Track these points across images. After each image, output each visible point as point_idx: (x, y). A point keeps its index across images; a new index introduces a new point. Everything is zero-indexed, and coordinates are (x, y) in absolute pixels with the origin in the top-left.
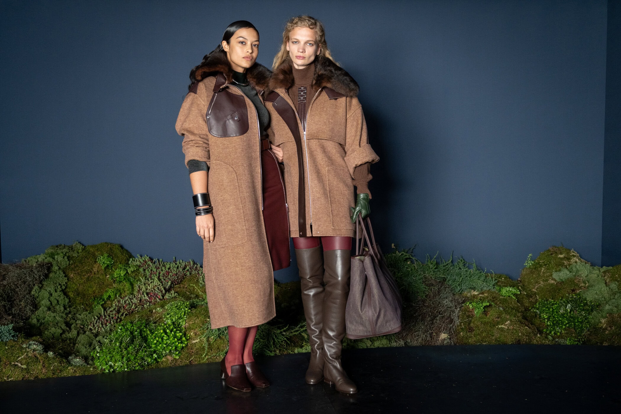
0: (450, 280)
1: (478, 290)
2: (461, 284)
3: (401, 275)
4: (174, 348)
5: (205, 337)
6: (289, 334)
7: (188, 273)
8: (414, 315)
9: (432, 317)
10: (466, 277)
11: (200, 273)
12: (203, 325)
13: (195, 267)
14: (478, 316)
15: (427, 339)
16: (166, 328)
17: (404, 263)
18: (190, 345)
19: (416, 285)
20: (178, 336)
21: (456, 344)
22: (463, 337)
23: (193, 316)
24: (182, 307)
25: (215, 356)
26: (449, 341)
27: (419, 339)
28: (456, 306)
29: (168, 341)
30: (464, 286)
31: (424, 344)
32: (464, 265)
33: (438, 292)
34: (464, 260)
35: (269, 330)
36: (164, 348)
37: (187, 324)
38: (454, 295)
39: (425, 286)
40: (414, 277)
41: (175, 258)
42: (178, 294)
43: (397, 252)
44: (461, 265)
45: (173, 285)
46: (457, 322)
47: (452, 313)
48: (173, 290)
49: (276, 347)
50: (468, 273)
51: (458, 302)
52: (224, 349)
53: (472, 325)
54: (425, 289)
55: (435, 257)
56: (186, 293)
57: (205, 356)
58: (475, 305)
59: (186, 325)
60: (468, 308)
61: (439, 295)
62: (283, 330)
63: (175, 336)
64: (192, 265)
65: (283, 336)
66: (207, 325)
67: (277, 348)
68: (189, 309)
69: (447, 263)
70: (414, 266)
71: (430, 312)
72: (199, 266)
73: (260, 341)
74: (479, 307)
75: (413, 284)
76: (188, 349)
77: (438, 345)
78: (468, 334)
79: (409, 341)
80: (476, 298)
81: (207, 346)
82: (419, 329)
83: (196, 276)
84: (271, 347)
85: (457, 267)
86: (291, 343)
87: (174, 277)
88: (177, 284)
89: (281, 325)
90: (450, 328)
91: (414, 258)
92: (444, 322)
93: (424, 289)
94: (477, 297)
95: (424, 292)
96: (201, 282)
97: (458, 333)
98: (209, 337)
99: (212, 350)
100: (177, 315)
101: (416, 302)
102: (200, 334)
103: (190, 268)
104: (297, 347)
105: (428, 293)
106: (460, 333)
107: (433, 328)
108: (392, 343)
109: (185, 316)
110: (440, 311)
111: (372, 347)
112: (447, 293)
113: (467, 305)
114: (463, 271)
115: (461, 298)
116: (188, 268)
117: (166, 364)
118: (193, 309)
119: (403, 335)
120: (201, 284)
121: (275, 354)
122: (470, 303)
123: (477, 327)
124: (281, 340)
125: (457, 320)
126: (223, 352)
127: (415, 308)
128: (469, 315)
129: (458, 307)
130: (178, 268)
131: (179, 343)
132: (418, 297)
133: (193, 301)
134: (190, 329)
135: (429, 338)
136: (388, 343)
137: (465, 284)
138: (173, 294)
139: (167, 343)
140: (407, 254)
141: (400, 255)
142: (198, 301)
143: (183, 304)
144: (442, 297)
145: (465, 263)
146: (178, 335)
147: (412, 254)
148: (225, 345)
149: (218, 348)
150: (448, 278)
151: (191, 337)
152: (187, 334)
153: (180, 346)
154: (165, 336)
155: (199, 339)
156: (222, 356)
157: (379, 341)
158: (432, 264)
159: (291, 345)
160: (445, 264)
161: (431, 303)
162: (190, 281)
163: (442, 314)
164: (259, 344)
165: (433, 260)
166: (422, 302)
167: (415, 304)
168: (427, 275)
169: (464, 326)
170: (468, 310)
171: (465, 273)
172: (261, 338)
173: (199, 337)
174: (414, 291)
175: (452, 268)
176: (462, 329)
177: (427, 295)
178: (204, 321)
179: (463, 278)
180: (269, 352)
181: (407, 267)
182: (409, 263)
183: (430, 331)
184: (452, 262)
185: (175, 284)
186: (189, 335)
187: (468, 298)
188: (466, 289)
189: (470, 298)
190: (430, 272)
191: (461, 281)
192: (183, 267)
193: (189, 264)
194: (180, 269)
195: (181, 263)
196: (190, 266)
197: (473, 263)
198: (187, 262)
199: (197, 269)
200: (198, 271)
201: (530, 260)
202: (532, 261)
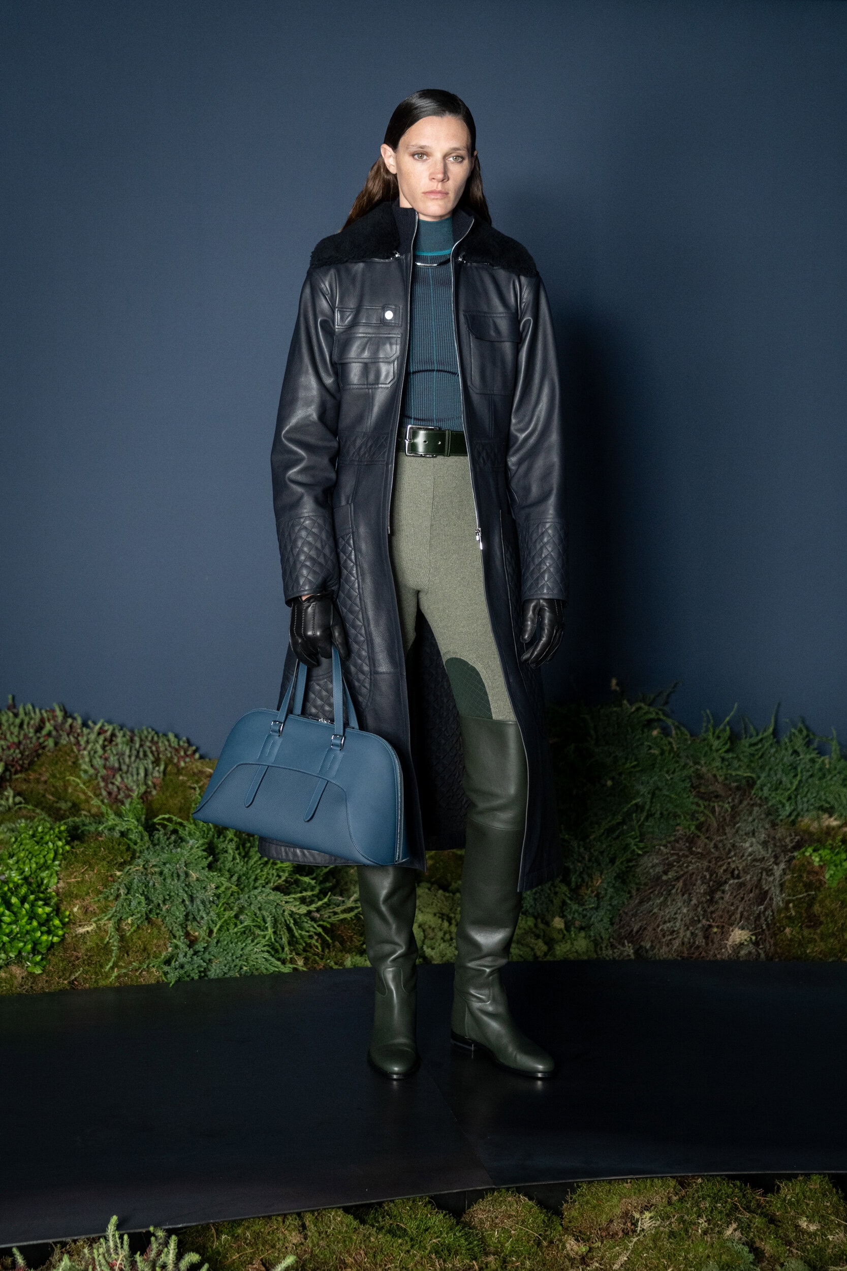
0: (764, 785)
1: (841, 815)
2: (796, 797)
3: (634, 767)
4: (29, 947)
5: (109, 919)
6: (329, 917)
7: (50, 743)
8: (665, 878)
9: (711, 883)
10: (811, 776)
11: (82, 743)
12: (105, 886)
13: (67, 726)
14: (834, 885)
15: (694, 943)
16: (9, 894)
17: (643, 732)
18: (69, 940)
19: (673, 796)
20: (39, 915)
21: (772, 959)
22: (791, 940)
23: (78, 862)
24: (47, 838)
25: (137, 970)
26: (754, 950)
27: (673, 942)
28: (776, 857)
29: (14, 927)
30: (803, 803)
31: (685, 955)
32: (808, 744)
33: (733, 817)
34: (808, 729)
35: (278, 904)
36: (4, 944)
37: (61, 884)
38: (774, 825)
39: (696, 800)
40: (667, 772)
41: (14, 698)
42: (24, 799)
43: (625, 702)
44: (799, 743)
45: (8, 773)
46: (778, 899)
47: (764, 874)
48: (9, 789)
49: (294, 950)
50: (817, 766)
51: (782, 846)
52: (160, 953)
53: (817, 908)
54: (697, 808)
55: (728, 719)
56: (44, 796)
57: (112, 968)
58: (828, 857)
59: (59, 885)
60: (809, 863)
61: (734, 825)
62: (314, 906)
63: (32, 916)
64: (60, 719)
65: (313, 923)
66: (116, 888)
67: (298, 954)
68: (67, 843)
69: (760, 737)
70: (670, 743)
71: (708, 869)
72: (79, 721)
73: (253, 933)
74: (838, 862)
75: (665, 792)
76: (65, 950)
77: (723, 961)
78: (806, 932)
79: (648, 946)
80: (834, 839)
81: (115, 944)
82: (675, 914)
83: (73, 752)
84: (283, 949)
85: (786, 749)
86: (333, 943)
87: (12, 751)
88: (21, 771)
89: (309, 893)
90: (759, 915)
91: (669, 722)
92: (743, 898)
93: (694, 807)
94: (836, 833)
95: (693, 815)
96: (84, 767)
97: (779, 928)
98: (121, 919)
99: (128, 955)
100: (34, 859)
101: (670, 842)
102: (97, 911)
103: (55, 728)
104: (349, 951)
105: (702, 819)
106: (785, 929)
107: (712, 912)
108: (601, 950)
109: (57, 863)
110: (734, 870)
111: (549, 958)
112: (754, 820)
113: (807, 854)
114: (803, 761)
115: (791, 835)
116: (48, 727)
117: (8, 987)
118: (76, 842)
119: (632, 931)
120: (86, 772)
121: (295, 969)
122: (814, 851)
123: (831, 914)
124: (308, 932)
125: (778, 892)
126: (159, 960)
127: (668, 858)
128: (811, 881)
129: (783, 859)
130: (21, 726)
131: (42, 933)
132: (678, 828)
133: (74, 822)
134: (68, 895)
135: (700, 941)
136: (593, 949)
137: (805, 796)
138: (11, 800)
139: (11, 932)
140: (652, 709)
141: (633, 710)
142: (87, 821)
143: (51, 828)
144: (741, 832)
145: (811, 737)
146: (40, 911)
147: (666, 708)
148: (162, 942)
149: (145, 949)
150: (762, 778)
151: (72, 917)
152: (63, 909)
153: (47, 941)
154: (7, 912)
155: (94, 925)
156: (154, 970)
157: (566, 942)
158: (718, 738)
159: (334, 946)
160: (754, 740)
161: (712, 845)
162: (57, 763)
163: (738, 877)
164: (253, 941)
165: (721, 727)
166: (687, 841)
167: (665, 846)
168: (704, 770)
169: (796, 912)
170: (809, 868)
171: (808, 767)
172: (259, 927)
173: (95, 919)
174: (665, 813)
175: (773, 750)
176: (790, 918)
177: (702, 824)
178: (107, 876)
179: (800, 781)
180: (279, 963)
181: (649, 746)
182: (655, 733)
183: (704, 922)
184: (775, 733)
185: (13, 770)
186: (67, 913)
187: (811, 834)
188: (807, 811)
189: (815, 837)
190: (714, 759)
191: (796, 789)
192: (37, 724)
193: (51, 717)
194: (26, 730)
195: (29, 713)
196: (55, 721)
197: (832, 739)
198: (46, 711)
199: (74, 730)
200: (76, 735)
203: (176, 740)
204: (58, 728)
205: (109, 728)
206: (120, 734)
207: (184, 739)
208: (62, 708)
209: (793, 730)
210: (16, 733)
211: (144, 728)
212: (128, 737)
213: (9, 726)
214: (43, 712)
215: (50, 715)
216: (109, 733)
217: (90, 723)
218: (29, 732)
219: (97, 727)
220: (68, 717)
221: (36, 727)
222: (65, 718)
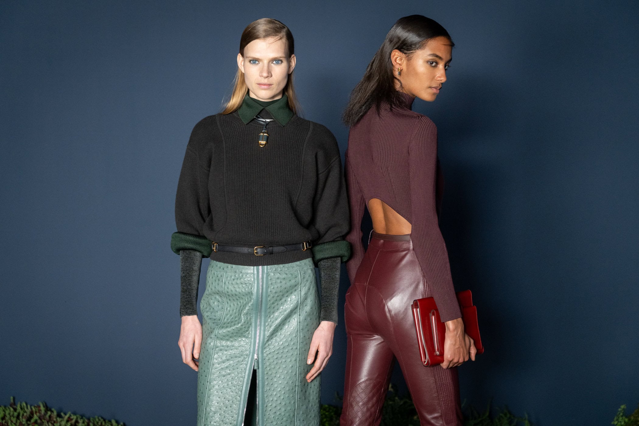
13: (47, 416)
32: (511, 423)
34: (510, 413)
41: (14, 399)
44: (505, 422)
64: (43, 412)
69: (481, 419)
72: (55, 413)
103: (40, 418)
116: (36, 417)
130: (18, 417)
145: (512, 418)
184: (490, 416)
192: (28, 416)
193: (37, 411)
194: (21, 420)
195: (24, 409)
196: (40, 413)
197: (526, 419)
198: (35, 407)
199: (52, 419)
200: (53, 422)
201: (622, 416)
202: (626, 417)
204: (42, 418)
205: (74, 417)
206: (81, 421)
208: (44, 404)
209: (501, 414)
210: (14, 421)
211: (96, 417)
212: (86, 423)
213: (10, 416)
214: (33, 407)
215: (37, 409)
216: (74, 421)
217: (62, 414)
218: (23, 421)
219: (66, 417)
220: (48, 411)
221: (27, 417)
222: (46, 411)
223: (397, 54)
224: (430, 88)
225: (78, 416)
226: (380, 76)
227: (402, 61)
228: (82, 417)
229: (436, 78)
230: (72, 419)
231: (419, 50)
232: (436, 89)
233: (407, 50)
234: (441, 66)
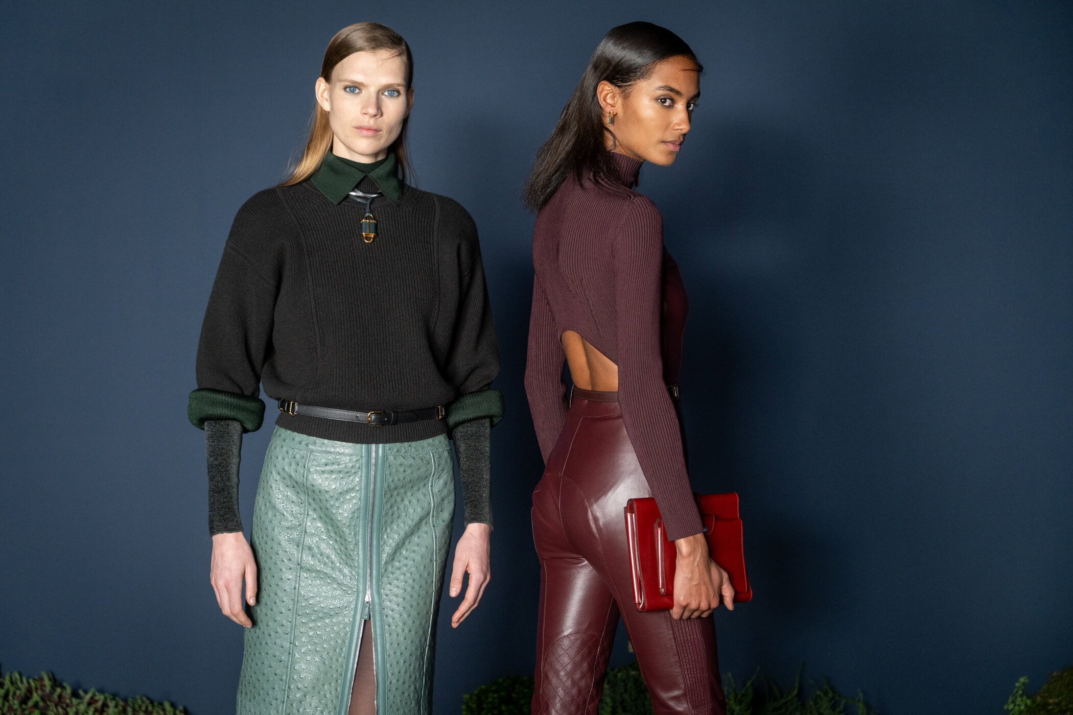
13: (55, 696)
32: (834, 707)
34: (833, 690)
44: (826, 704)
55: (752, 681)
64: (48, 689)
69: (784, 700)
72: (69, 691)
103: (43, 699)
116: (36, 697)
145: (837, 699)
160: (778, 704)
165: (744, 690)
184: (800, 695)
192: (23, 695)
193: (39, 687)
194: (11, 702)
195: (16, 683)
196: (43, 690)
197: (859, 700)
198: (34, 679)
199: (62, 700)
200: (64, 706)
201: (1021, 696)
202: (1028, 697)
203: (172, 709)
204: (46, 699)
205: (100, 698)
206: (111, 704)
207: (181, 708)
208: (51, 677)
209: (818, 693)
211: (138, 697)
212: (120, 708)
214: (31, 681)
215: (38, 684)
216: (99, 704)
217: (81, 692)
218: (14, 704)
219: (87, 697)
220: (57, 686)
221: (22, 698)
222: (53, 688)
223: (607, 88)
224: (662, 144)
225: (107, 695)
226: (579, 126)
227: (616, 99)
228: (114, 696)
229: (671, 126)
230: (97, 701)
231: (641, 80)
232: (673, 144)
233: (622, 82)
234: (680, 106)
